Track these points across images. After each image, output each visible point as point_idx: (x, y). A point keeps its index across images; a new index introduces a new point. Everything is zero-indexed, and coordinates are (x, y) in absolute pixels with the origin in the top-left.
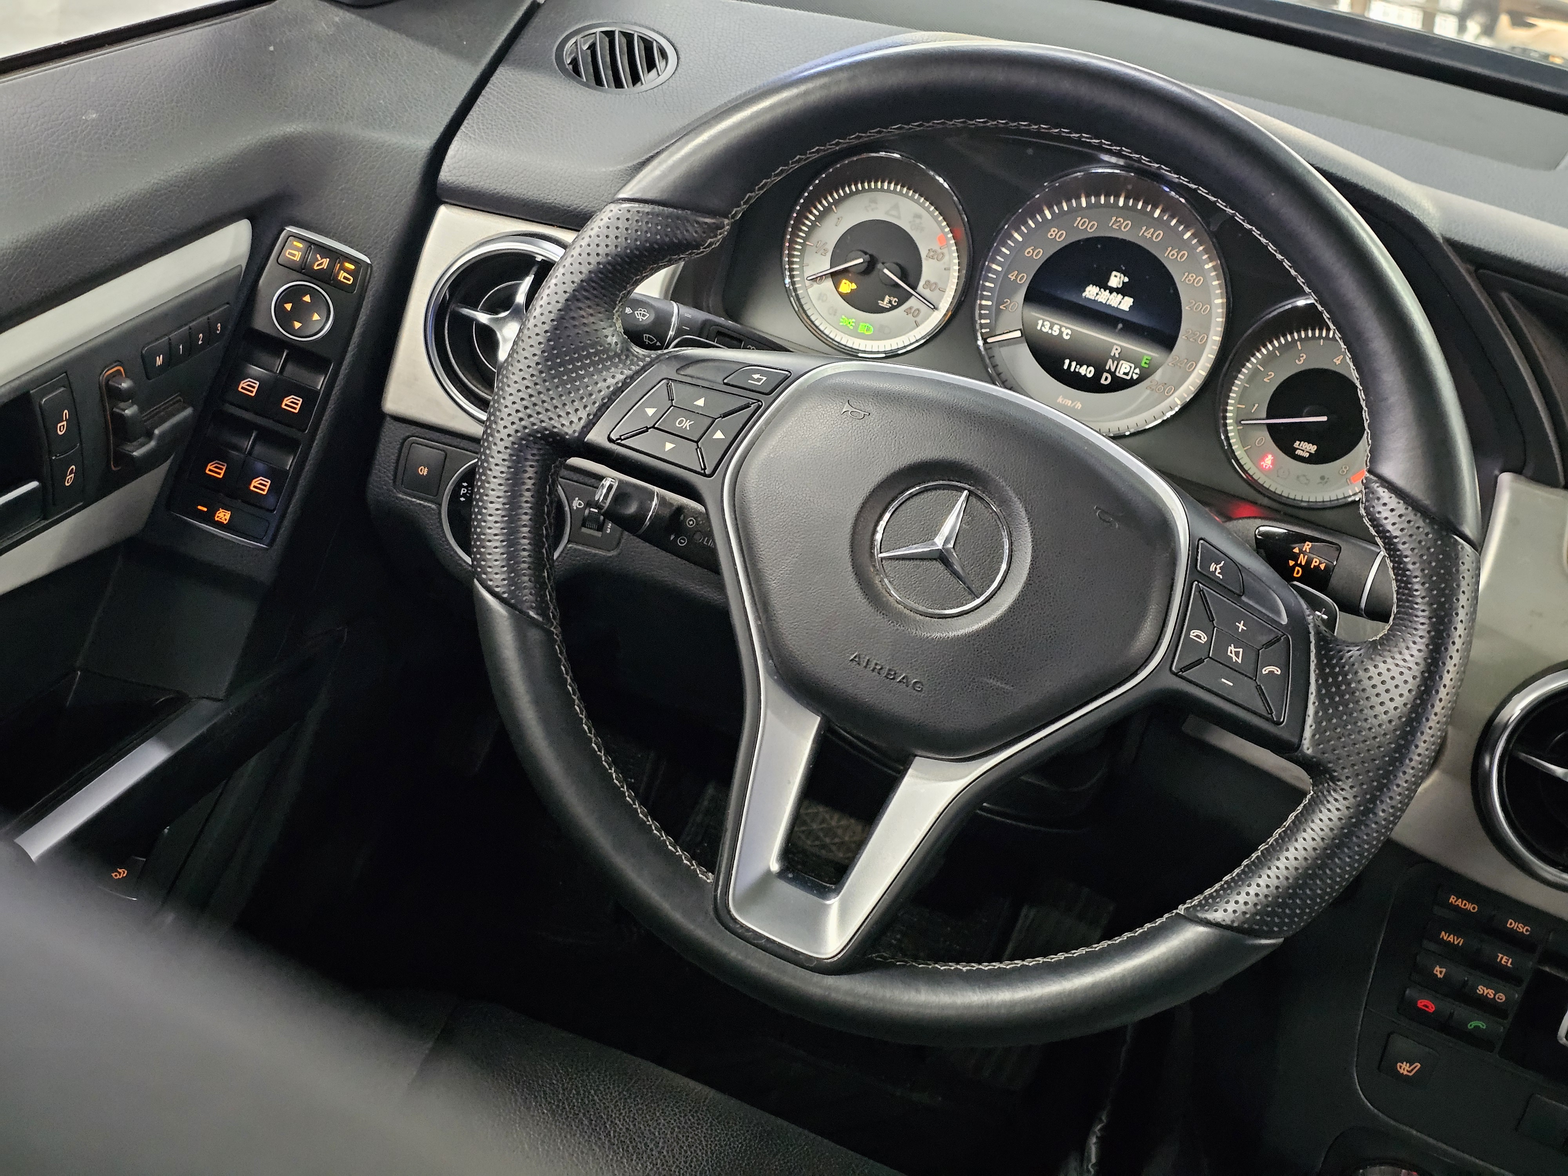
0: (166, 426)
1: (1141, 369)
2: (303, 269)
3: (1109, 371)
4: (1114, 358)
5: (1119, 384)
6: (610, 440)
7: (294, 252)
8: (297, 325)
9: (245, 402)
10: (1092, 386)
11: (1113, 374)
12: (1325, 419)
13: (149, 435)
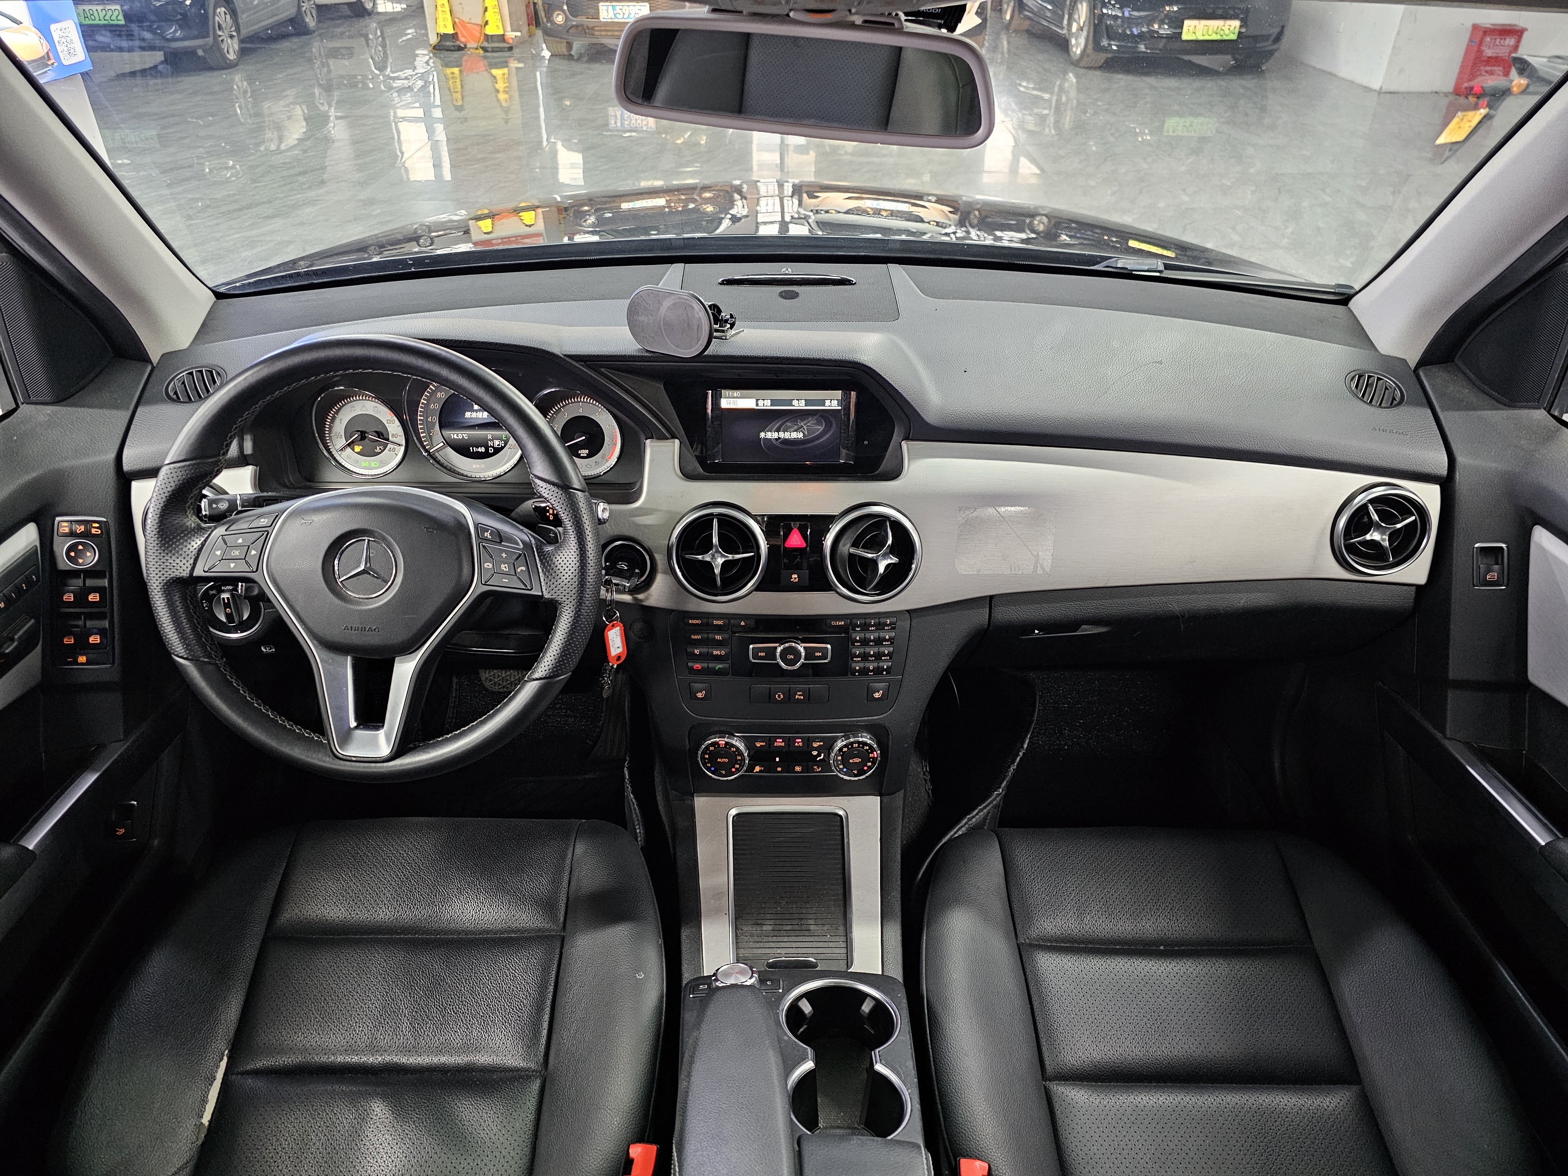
0: (21, 632)
1: (504, 441)
2: (72, 534)
3: (491, 446)
4: (490, 440)
5: (497, 450)
6: (205, 572)
7: (65, 528)
8: (81, 561)
9: (69, 604)
10: (486, 455)
11: (493, 447)
12: (584, 438)
13: (12, 640)
